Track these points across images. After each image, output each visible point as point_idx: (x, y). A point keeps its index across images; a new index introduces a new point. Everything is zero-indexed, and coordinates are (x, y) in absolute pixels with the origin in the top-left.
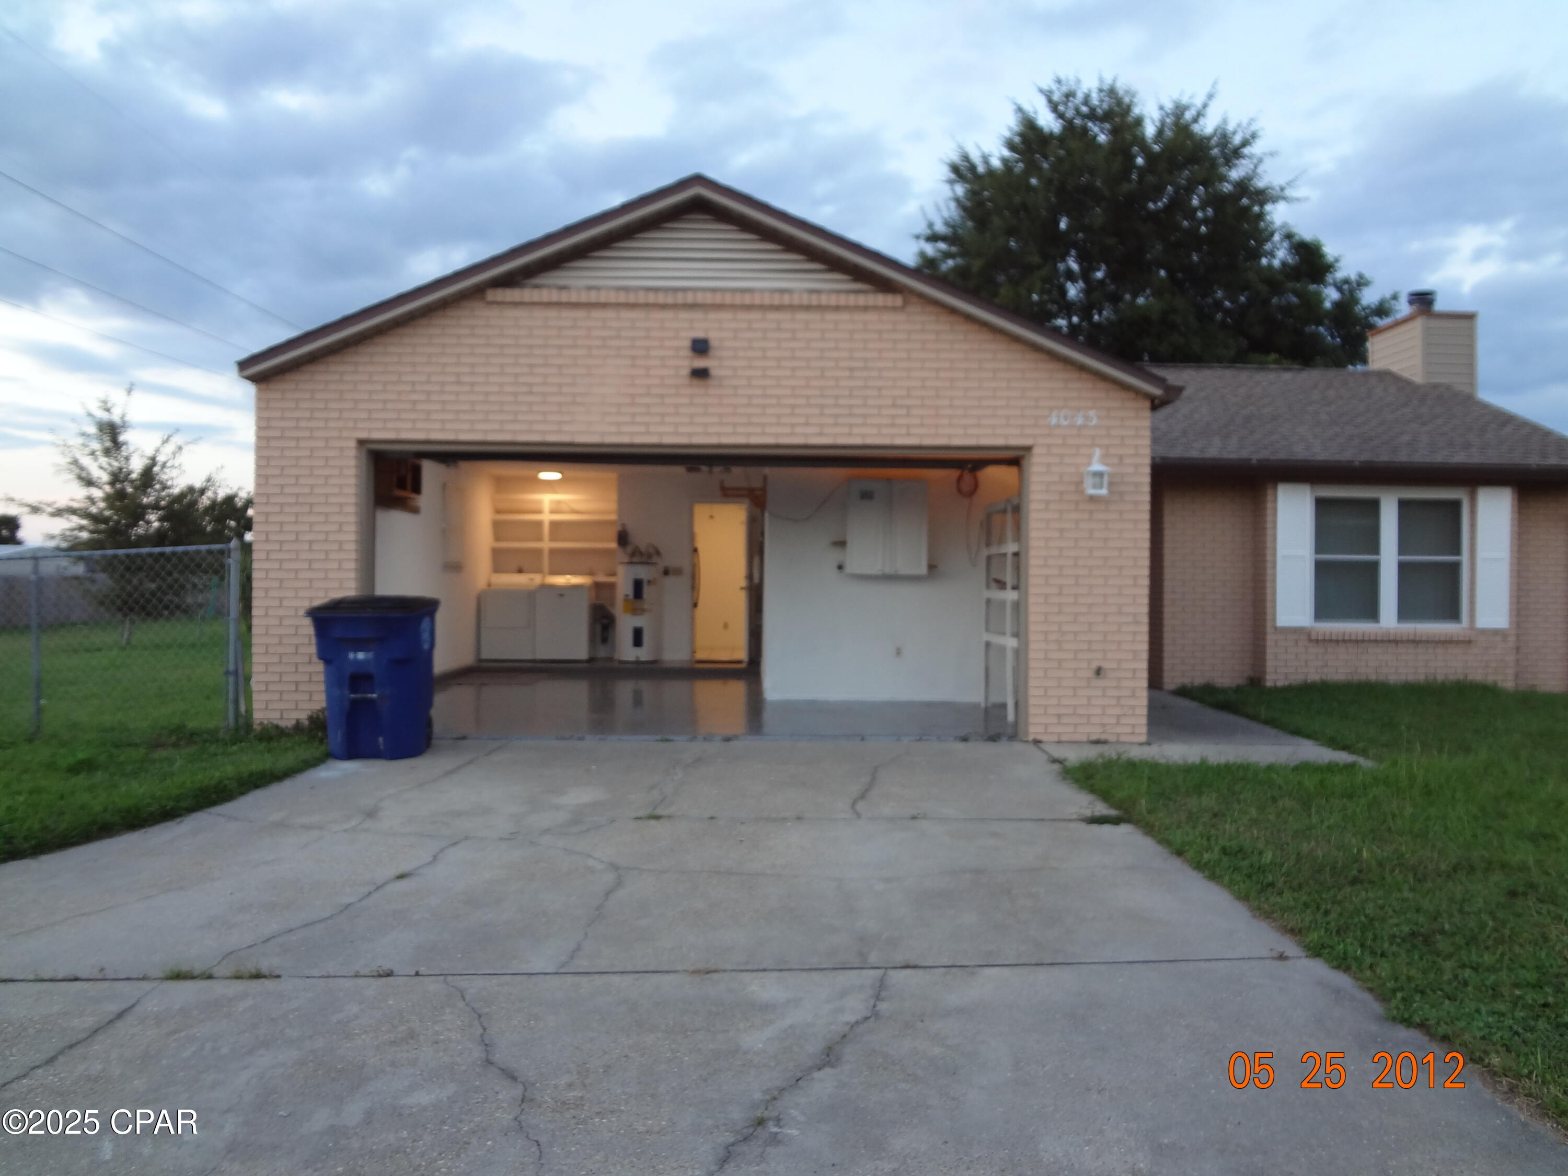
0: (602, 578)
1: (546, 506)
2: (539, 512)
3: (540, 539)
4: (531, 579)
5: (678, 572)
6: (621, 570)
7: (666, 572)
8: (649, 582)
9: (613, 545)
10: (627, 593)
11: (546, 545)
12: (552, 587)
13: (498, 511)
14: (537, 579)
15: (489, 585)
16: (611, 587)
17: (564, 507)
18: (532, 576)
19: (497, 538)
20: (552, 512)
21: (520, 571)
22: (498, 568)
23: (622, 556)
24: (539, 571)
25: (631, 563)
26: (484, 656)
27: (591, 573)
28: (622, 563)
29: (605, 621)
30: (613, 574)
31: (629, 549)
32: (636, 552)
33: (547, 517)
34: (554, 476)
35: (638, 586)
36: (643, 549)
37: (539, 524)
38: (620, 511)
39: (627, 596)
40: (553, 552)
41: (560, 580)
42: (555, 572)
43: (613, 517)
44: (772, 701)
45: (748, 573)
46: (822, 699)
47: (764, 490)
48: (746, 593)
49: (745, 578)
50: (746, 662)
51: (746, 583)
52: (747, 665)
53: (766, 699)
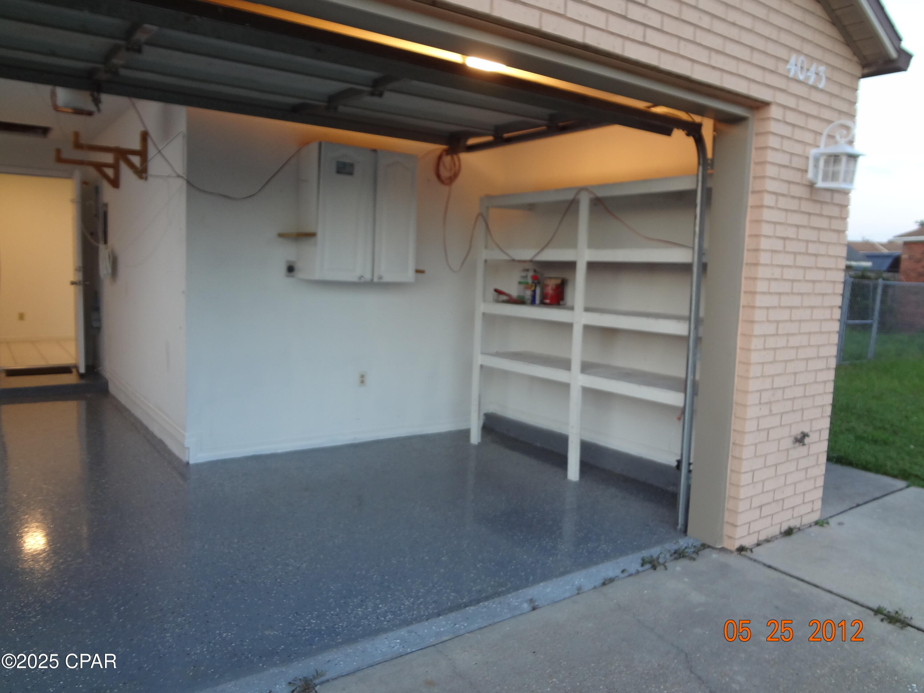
44: (197, 465)
45: (80, 264)
46: (268, 452)
47: (143, 154)
48: (80, 288)
49: (77, 270)
50: (78, 371)
51: (79, 277)
52: (82, 376)
53: (188, 463)
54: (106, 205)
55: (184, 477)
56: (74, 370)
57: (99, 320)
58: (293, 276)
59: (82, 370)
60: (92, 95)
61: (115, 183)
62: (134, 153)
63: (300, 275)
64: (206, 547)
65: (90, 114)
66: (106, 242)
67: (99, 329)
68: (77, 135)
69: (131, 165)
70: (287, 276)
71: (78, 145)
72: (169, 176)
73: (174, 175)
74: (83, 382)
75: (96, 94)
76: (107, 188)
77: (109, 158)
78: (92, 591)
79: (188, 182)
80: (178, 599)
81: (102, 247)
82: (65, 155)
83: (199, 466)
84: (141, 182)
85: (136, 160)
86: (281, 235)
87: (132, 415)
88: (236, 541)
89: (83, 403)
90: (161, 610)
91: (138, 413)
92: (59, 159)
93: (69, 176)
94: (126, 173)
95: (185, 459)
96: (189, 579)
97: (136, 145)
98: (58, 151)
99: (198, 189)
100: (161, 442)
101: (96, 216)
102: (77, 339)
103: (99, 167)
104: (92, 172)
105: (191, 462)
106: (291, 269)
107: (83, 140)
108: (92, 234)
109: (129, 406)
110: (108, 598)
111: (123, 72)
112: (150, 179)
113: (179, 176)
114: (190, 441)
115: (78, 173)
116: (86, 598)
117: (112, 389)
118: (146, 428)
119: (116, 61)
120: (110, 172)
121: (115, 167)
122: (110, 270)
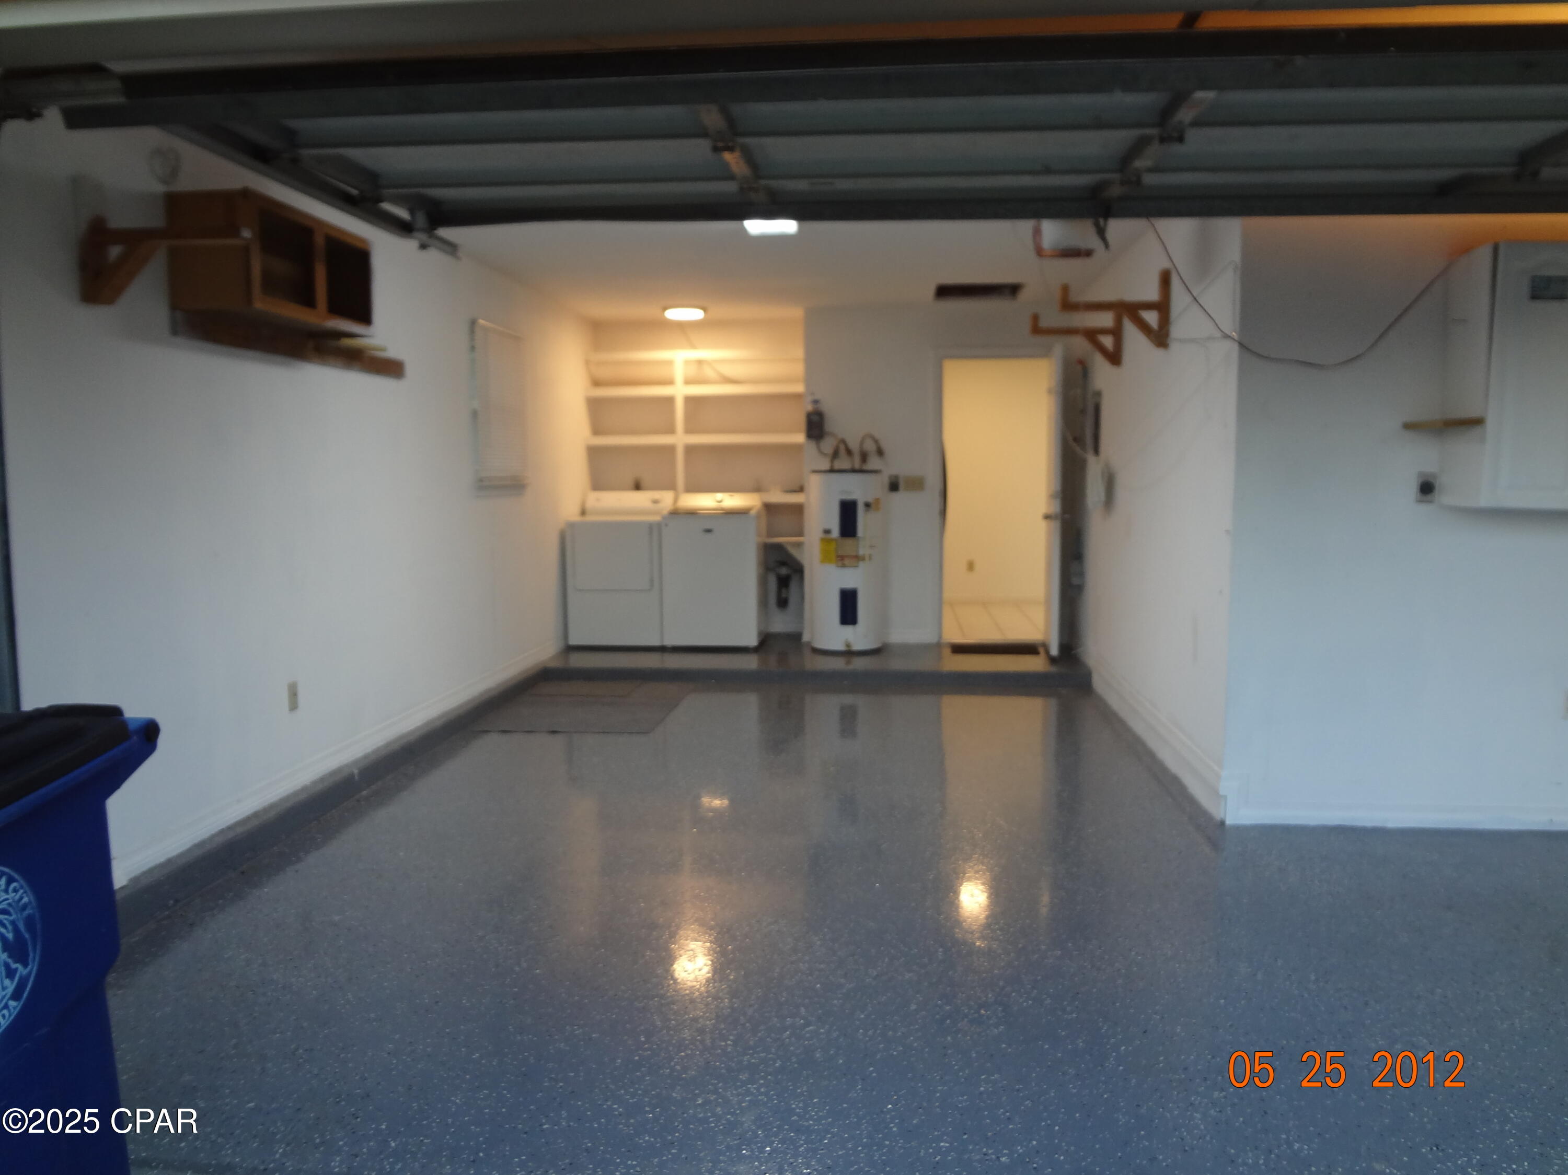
0: (777, 497)
1: (679, 374)
2: (670, 382)
3: (671, 430)
4: (656, 502)
5: (917, 484)
6: (815, 483)
7: (894, 486)
8: (867, 505)
9: (800, 438)
10: (827, 527)
11: (680, 439)
12: (692, 514)
13: (597, 383)
14: (666, 499)
15: (583, 513)
16: (798, 510)
17: (709, 372)
18: (656, 495)
19: (597, 430)
20: (688, 382)
21: (638, 487)
22: (598, 483)
23: (814, 458)
24: (672, 486)
25: (832, 471)
26: (575, 639)
27: (757, 489)
28: (815, 472)
29: (784, 571)
30: (801, 489)
31: (828, 445)
32: (842, 450)
33: (680, 391)
34: (694, 314)
35: (848, 511)
36: (854, 445)
37: (669, 401)
38: (809, 377)
39: (827, 532)
40: (690, 450)
41: (706, 501)
42: (694, 487)
43: (799, 388)
44: (1238, 829)
45: (1058, 488)
46: (1369, 824)
47: (1163, 307)
48: (1056, 525)
49: (1052, 496)
50: (1047, 652)
51: (1056, 507)
52: (1053, 660)
53: (1222, 823)
54: (1098, 394)
55: (1215, 845)
56: (1041, 650)
57: (1082, 574)
58: (1431, 502)
59: (1054, 651)
60: (1097, 225)
61: (1115, 358)
62: (1149, 306)
63: (1445, 497)
64: (1259, 976)
65: (1088, 253)
66: (1096, 451)
67: (1080, 588)
68: (1065, 289)
69: (1144, 327)
70: (1420, 501)
71: (1068, 305)
72: (1210, 338)
73: (1218, 334)
74: (1053, 669)
75: (1101, 221)
76: (1101, 367)
77: (1106, 320)
78: (1077, 1007)
79: (1241, 345)
80: (1213, 1057)
81: (1091, 459)
82: (1044, 323)
83: (1241, 830)
84: (1159, 353)
85: (1151, 318)
86: (1409, 426)
87: (1128, 730)
88: (1313, 978)
89: (1053, 703)
90: (1186, 1069)
91: (1139, 728)
92: (1037, 330)
93: (1046, 353)
94: (1133, 338)
95: (1217, 813)
96: (1231, 1026)
97: (1152, 294)
98: (1036, 318)
99: (1259, 356)
100: (1175, 780)
101: (1083, 411)
102: (1048, 602)
103: (1092, 335)
104: (1080, 344)
105: (1229, 822)
106: (1427, 488)
107: (1075, 297)
108: (1076, 440)
109: (1124, 713)
110: (1101, 1024)
111: (1149, 179)
112: (1174, 346)
113: (1227, 337)
114: (1228, 786)
115: (1059, 347)
116: (1069, 1017)
117: (1098, 683)
118: (1151, 755)
119: (1139, 163)
120: (1107, 341)
121: (1117, 332)
122: (1102, 496)
